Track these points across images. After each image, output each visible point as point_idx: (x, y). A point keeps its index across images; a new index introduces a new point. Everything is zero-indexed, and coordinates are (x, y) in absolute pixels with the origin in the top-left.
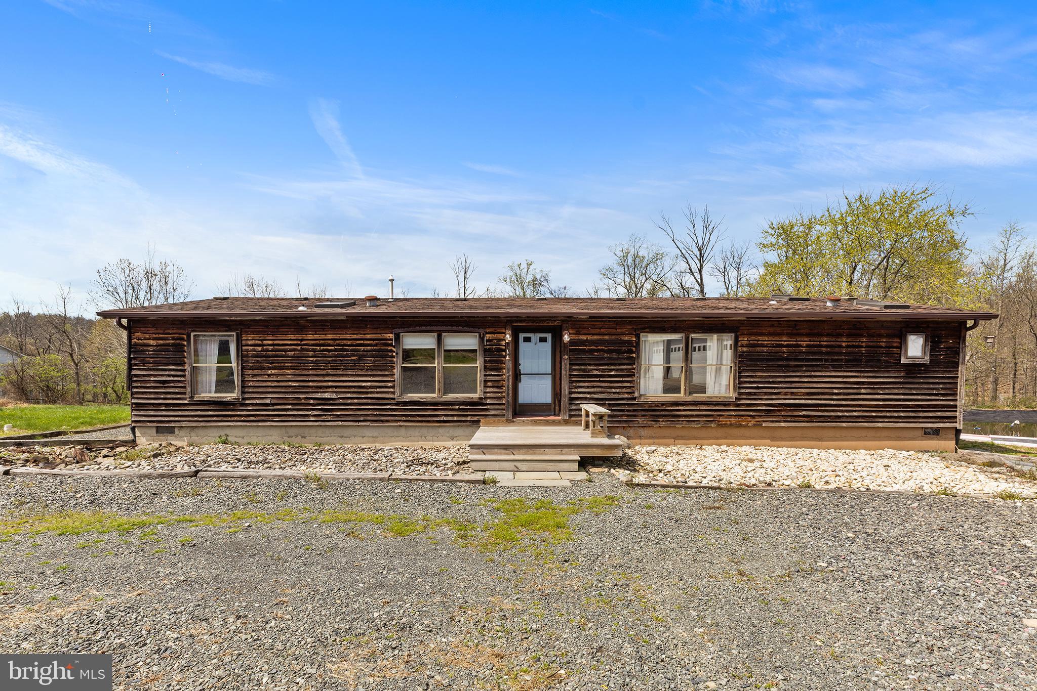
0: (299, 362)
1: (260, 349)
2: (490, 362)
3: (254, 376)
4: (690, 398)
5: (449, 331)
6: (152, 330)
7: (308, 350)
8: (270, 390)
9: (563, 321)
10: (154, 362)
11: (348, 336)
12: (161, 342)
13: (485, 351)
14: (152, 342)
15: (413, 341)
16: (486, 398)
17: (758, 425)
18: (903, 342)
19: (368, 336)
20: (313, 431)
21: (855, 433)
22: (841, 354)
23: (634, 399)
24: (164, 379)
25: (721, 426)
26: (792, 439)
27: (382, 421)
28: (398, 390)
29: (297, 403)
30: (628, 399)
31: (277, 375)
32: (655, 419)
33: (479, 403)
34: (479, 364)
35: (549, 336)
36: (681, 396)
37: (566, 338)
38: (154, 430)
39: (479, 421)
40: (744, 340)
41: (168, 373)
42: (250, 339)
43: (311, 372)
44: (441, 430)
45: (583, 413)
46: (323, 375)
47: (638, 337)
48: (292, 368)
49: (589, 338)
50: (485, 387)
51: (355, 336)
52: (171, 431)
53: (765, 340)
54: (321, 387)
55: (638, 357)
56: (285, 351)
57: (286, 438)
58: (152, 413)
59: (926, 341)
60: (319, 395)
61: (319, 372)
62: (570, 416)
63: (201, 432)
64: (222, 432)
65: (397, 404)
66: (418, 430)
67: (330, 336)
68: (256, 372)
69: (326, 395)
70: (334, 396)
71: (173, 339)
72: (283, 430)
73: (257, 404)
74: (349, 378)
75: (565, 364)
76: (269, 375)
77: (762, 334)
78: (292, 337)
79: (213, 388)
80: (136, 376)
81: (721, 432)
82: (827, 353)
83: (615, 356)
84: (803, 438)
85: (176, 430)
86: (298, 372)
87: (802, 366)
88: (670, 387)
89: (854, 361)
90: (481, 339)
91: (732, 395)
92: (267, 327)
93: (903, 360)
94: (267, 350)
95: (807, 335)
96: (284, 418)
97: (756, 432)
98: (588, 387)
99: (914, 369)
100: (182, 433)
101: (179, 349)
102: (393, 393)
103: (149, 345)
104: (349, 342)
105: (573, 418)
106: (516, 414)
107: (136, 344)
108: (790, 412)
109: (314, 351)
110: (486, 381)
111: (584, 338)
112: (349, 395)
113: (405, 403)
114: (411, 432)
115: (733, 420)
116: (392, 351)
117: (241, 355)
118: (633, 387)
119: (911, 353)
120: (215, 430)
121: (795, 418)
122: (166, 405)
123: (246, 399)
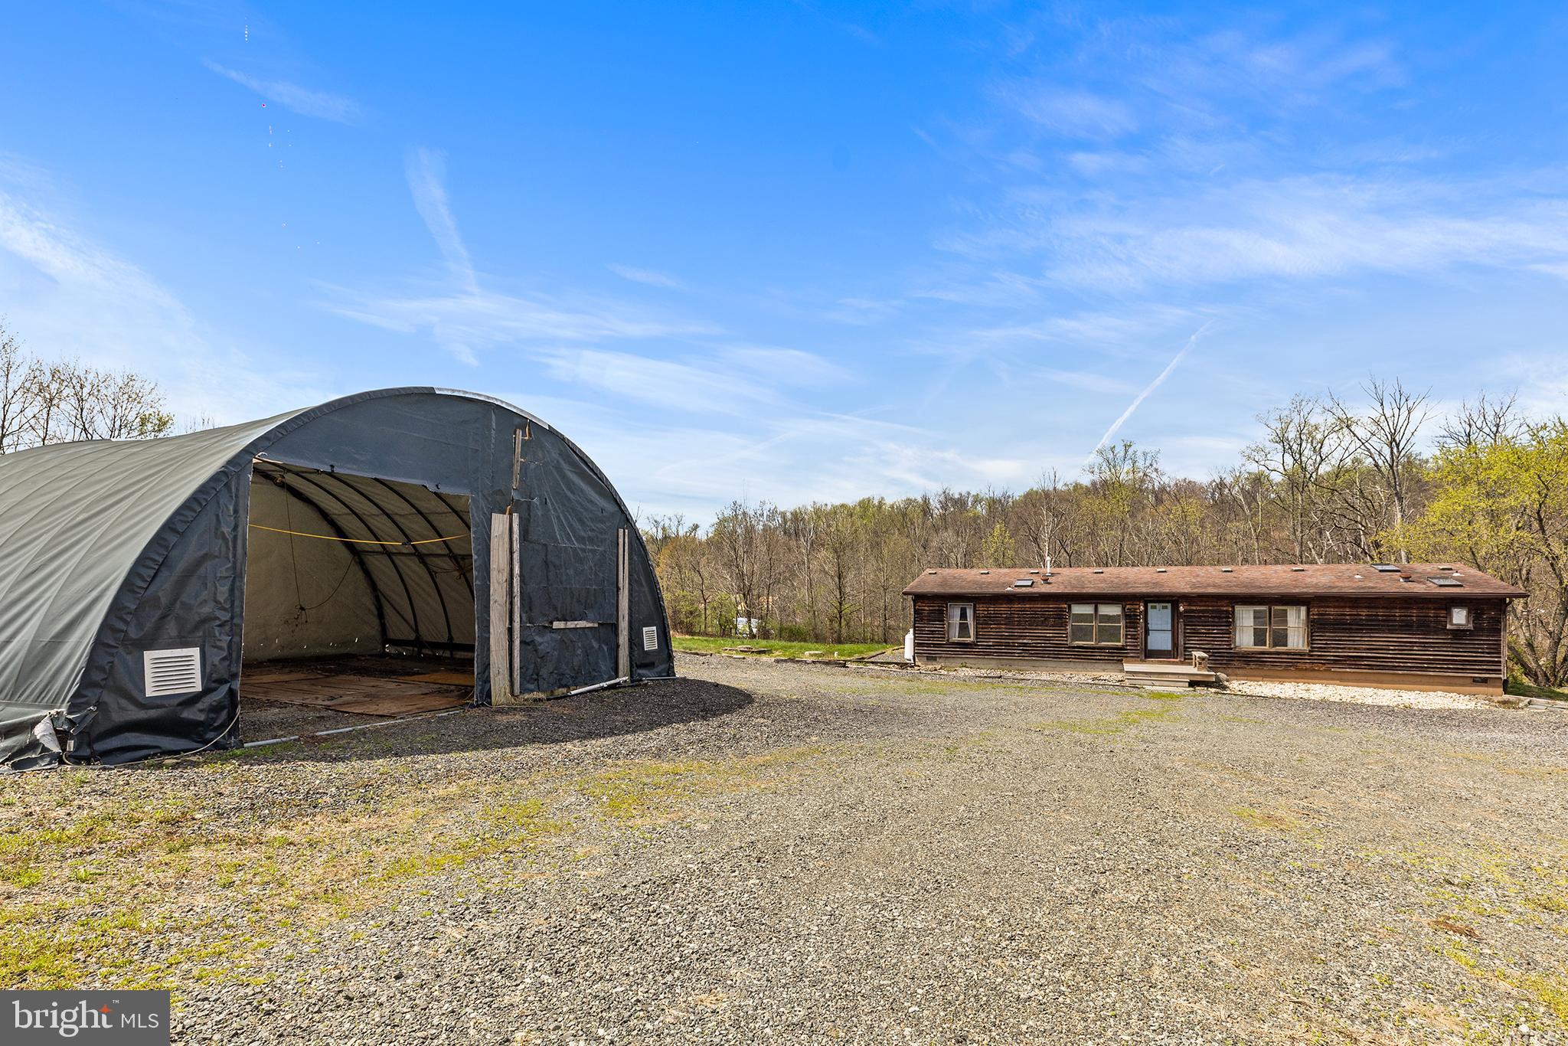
0: (1009, 621)
1: (986, 613)
2: (1130, 622)
3: (982, 628)
4: (1273, 650)
5: (1102, 603)
6: (926, 601)
7: (1014, 614)
8: (992, 637)
9: (1179, 597)
10: (928, 620)
11: (1038, 606)
12: (931, 608)
13: (1126, 615)
14: (926, 608)
15: (1078, 609)
16: (1127, 646)
17: (1328, 670)
18: (1449, 614)
19: (1051, 606)
20: (1016, 662)
21: (1411, 679)
22: (1395, 621)
23: (1232, 649)
24: (933, 629)
25: (1297, 669)
26: (1358, 681)
27: (1060, 658)
28: (1069, 639)
29: (1007, 645)
30: (1226, 649)
31: (996, 628)
32: (1248, 663)
33: (1122, 648)
34: (1122, 624)
35: (1169, 605)
36: (1266, 648)
37: (1181, 609)
38: (927, 658)
39: (1122, 660)
40: (1315, 611)
41: (935, 626)
42: (981, 607)
43: (1016, 627)
44: (1096, 665)
45: (1193, 657)
46: (1024, 629)
47: (1233, 608)
48: (1005, 624)
49: (1198, 608)
50: (1126, 638)
51: (1043, 606)
52: (935, 659)
53: (1331, 611)
54: (1022, 636)
55: (1233, 621)
56: (1001, 614)
57: (1000, 666)
58: (925, 648)
59: (1469, 613)
60: (1021, 641)
61: (1021, 627)
62: (1185, 659)
63: (952, 660)
64: (963, 661)
65: (1069, 647)
66: (1081, 664)
67: (1028, 606)
68: (984, 626)
69: (1025, 641)
70: (1030, 641)
71: (938, 606)
72: (998, 661)
73: (984, 645)
74: (1040, 632)
75: (1181, 626)
76: (992, 628)
77: (1328, 607)
78: (1005, 606)
79: (957, 634)
80: (918, 627)
81: (1298, 674)
82: (1383, 621)
83: (1216, 620)
84: (1366, 681)
85: (938, 659)
86: (1008, 627)
87: (1362, 629)
88: (1259, 638)
89: (1406, 627)
90: (1124, 609)
91: (1306, 649)
92: (991, 600)
93: (1448, 627)
94: (990, 614)
95: (1366, 607)
96: (1000, 654)
97: (1326, 674)
98: (1197, 640)
99: (1459, 634)
100: (941, 660)
101: (941, 612)
102: (1067, 641)
103: (925, 610)
104: (1039, 610)
105: (1187, 660)
106: (1146, 657)
107: (918, 609)
108: (1354, 661)
109: (1018, 614)
110: (1126, 635)
111: (1194, 608)
112: (1039, 641)
113: (1074, 647)
114: (1077, 665)
115: (1308, 666)
116: (1065, 615)
117: (976, 617)
118: (1231, 641)
119: (1463, 622)
120: (959, 659)
121: (1358, 666)
122: (933, 644)
123: (978, 642)
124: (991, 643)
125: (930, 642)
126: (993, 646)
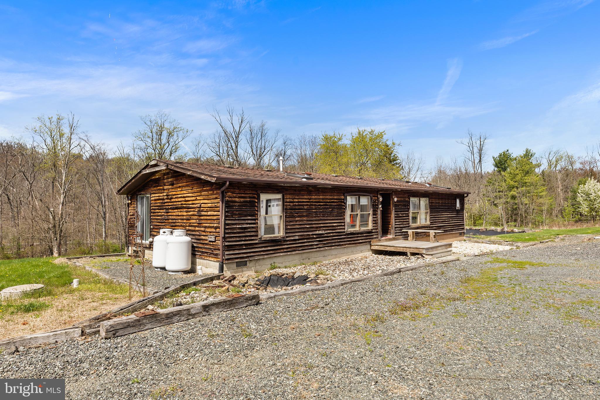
0: (309, 213)
1: (292, 204)
2: (374, 211)
4: (421, 225)
5: (362, 195)
6: (237, 191)
7: (312, 205)
8: (297, 230)
9: (395, 191)
10: (239, 214)
11: (328, 197)
12: (242, 200)
13: (373, 205)
14: (237, 199)
15: (350, 200)
16: (372, 229)
18: (456, 202)
19: (335, 197)
20: (313, 254)
23: (409, 226)
24: (245, 226)
27: (340, 245)
28: (346, 227)
29: (309, 238)
31: (300, 221)
33: (370, 232)
34: (371, 212)
36: (419, 224)
37: (396, 199)
38: (235, 265)
39: (370, 241)
40: (431, 201)
42: (288, 198)
43: (314, 219)
44: (358, 248)
46: (319, 220)
47: (409, 199)
48: (306, 216)
51: (330, 197)
52: (245, 264)
53: (434, 201)
54: (318, 227)
55: (409, 207)
56: (303, 205)
57: (301, 261)
58: (237, 252)
59: (460, 201)
60: (317, 232)
61: (317, 218)
62: (395, 236)
63: (261, 262)
64: (272, 261)
65: (346, 235)
66: (350, 249)
67: (321, 197)
68: (290, 219)
69: (320, 232)
70: (323, 232)
71: (250, 197)
72: (300, 256)
73: (292, 240)
74: (329, 221)
75: (394, 212)
76: (296, 221)
77: (433, 198)
78: (306, 197)
80: (228, 224)
81: (426, 239)
82: (445, 206)
83: (404, 207)
85: (248, 263)
86: (308, 219)
87: (440, 211)
89: (449, 209)
90: (371, 199)
91: (429, 223)
92: (295, 190)
93: (456, 208)
94: (295, 205)
95: (441, 199)
96: (302, 248)
99: (458, 211)
100: (251, 265)
101: (253, 204)
102: (345, 229)
103: (235, 202)
104: (329, 201)
106: (381, 237)
107: (229, 201)
108: (442, 229)
109: (315, 205)
110: (373, 221)
112: (329, 231)
113: (348, 234)
114: (348, 250)
116: (344, 205)
117: (285, 209)
118: (409, 221)
119: (458, 206)
120: (269, 260)
122: (245, 245)
123: (287, 237)
124: (297, 238)
125: (243, 243)
126: (298, 240)
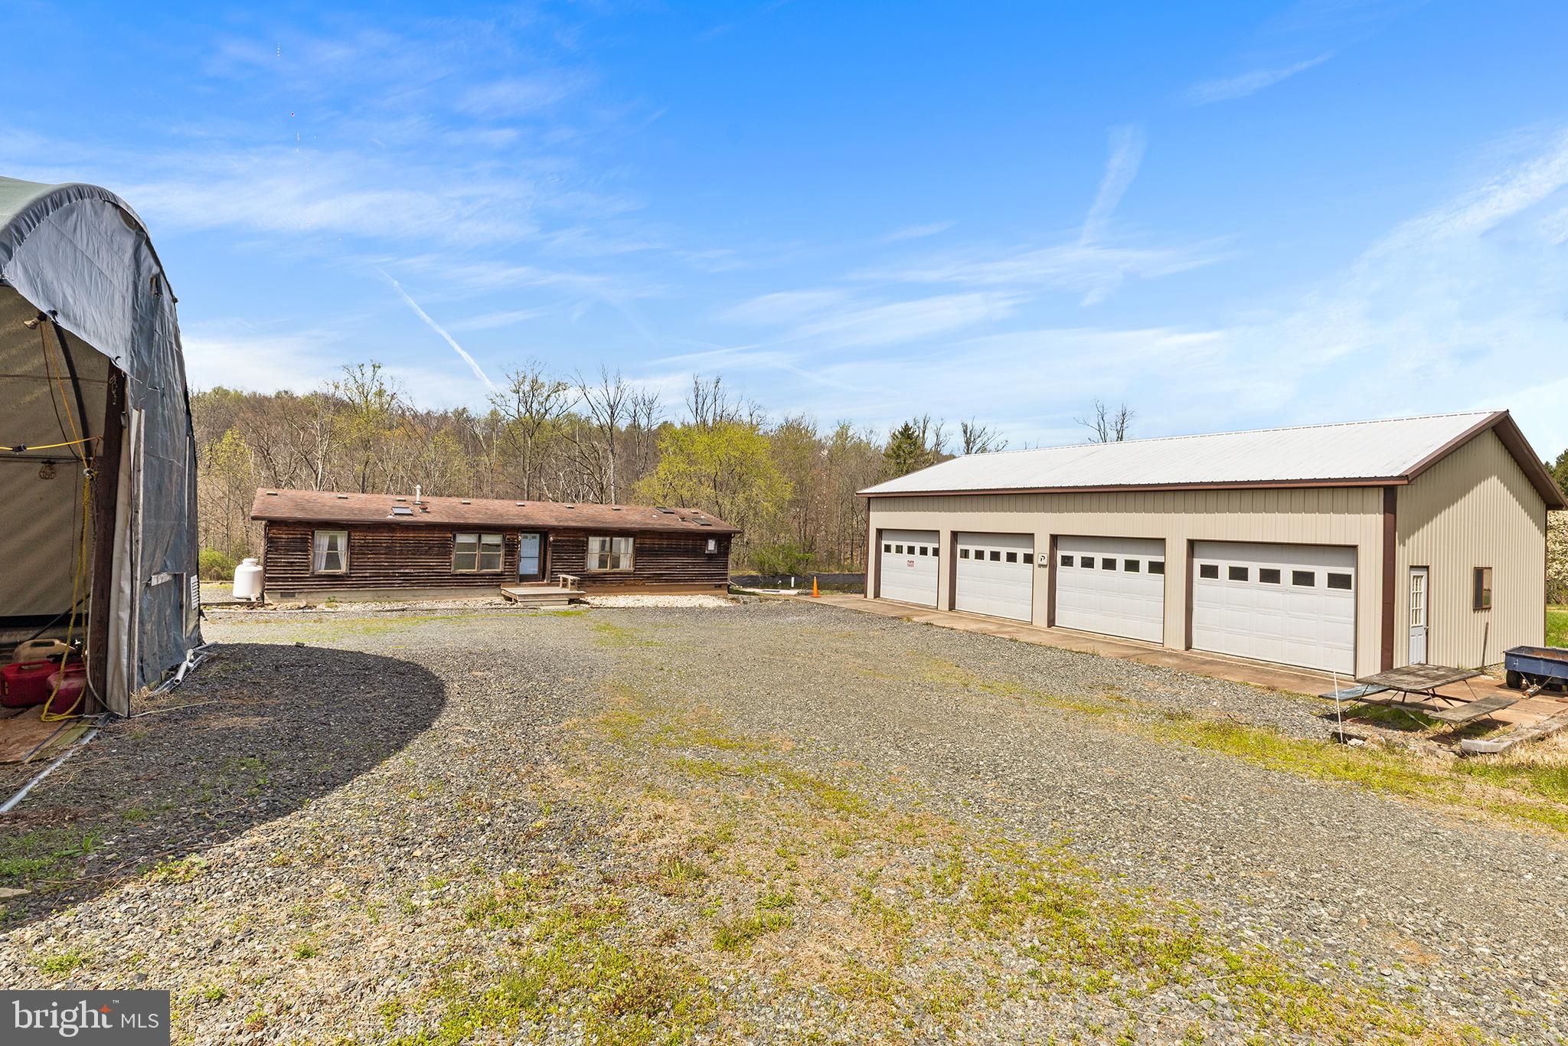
0: (390, 551)
1: (363, 541)
2: (509, 551)
3: (358, 558)
4: (612, 571)
5: (485, 533)
6: (284, 528)
7: (396, 543)
8: (369, 567)
9: (549, 529)
10: (285, 549)
11: (423, 535)
12: (290, 536)
13: (506, 545)
14: (284, 536)
15: (462, 539)
16: (504, 572)
17: (644, 584)
18: (706, 544)
19: (436, 535)
20: (395, 593)
21: (686, 587)
22: (680, 548)
23: (584, 571)
24: (292, 560)
25: (626, 585)
26: (659, 591)
27: (442, 586)
28: (453, 567)
29: (386, 576)
30: (582, 572)
31: (374, 558)
32: (594, 582)
33: (501, 574)
34: (502, 552)
35: (538, 536)
36: (607, 570)
37: (551, 539)
38: (279, 595)
39: (500, 585)
40: (638, 541)
41: (296, 557)
42: (357, 536)
43: (397, 557)
44: (476, 591)
45: (561, 579)
46: (406, 559)
47: (588, 538)
48: (385, 554)
49: (563, 538)
50: (505, 565)
51: (427, 535)
52: (293, 595)
53: (648, 541)
54: (403, 566)
55: (587, 549)
56: (381, 543)
57: (376, 598)
58: (281, 583)
59: (716, 542)
60: (402, 571)
61: (403, 556)
62: (551, 581)
63: (315, 595)
64: (331, 595)
65: (452, 575)
66: (463, 591)
67: (411, 535)
68: (359, 556)
69: (407, 571)
70: (412, 571)
71: (301, 534)
72: (375, 593)
73: (359, 577)
74: (423, 560)
75: (549, 553)
76: (369, 558)
77: (646, 538)
78: (386, 535)
79: (323, 565)
80: (270, 558)
81: (627, 588)
82: (675, 548)
83: (575, 548)
84: (663, 591)
85: (296, 594)
86: (388, 556)
87: (664, 554)
88: (602, 563)
89: (686, 553)
90: (504, 538)
91: (632, 569)
92: (369, 528)
93: (706, 552)
94: (369, 543)
95: (666, 539)
96: (377, 585)
97: (642, 588)
98: (561, 565)
99: (711, 556)
100: (301, 596)
101: (305, 541)
102: (450, 569)
103: (281, 538)
104: (423, 539)
105: (554, 582)
106: (521, 581)
107: (271, 538)
108: (657, 578)
109: (400, 543)
110: (505, 562)
111: (560, 538)
112: (421, 571)
113: (457, 575)
114: (458, 592)
115: (632, 582)
116: (450, 544)
117: (350, 546)
118: (584, 565)
119: (713, 549)
120: (324, 594)
121: (660, 581)
122: (291, 578)
123: (350, 573)
124: (368, 575)
125: (288, 575)
126: (370, 577)
